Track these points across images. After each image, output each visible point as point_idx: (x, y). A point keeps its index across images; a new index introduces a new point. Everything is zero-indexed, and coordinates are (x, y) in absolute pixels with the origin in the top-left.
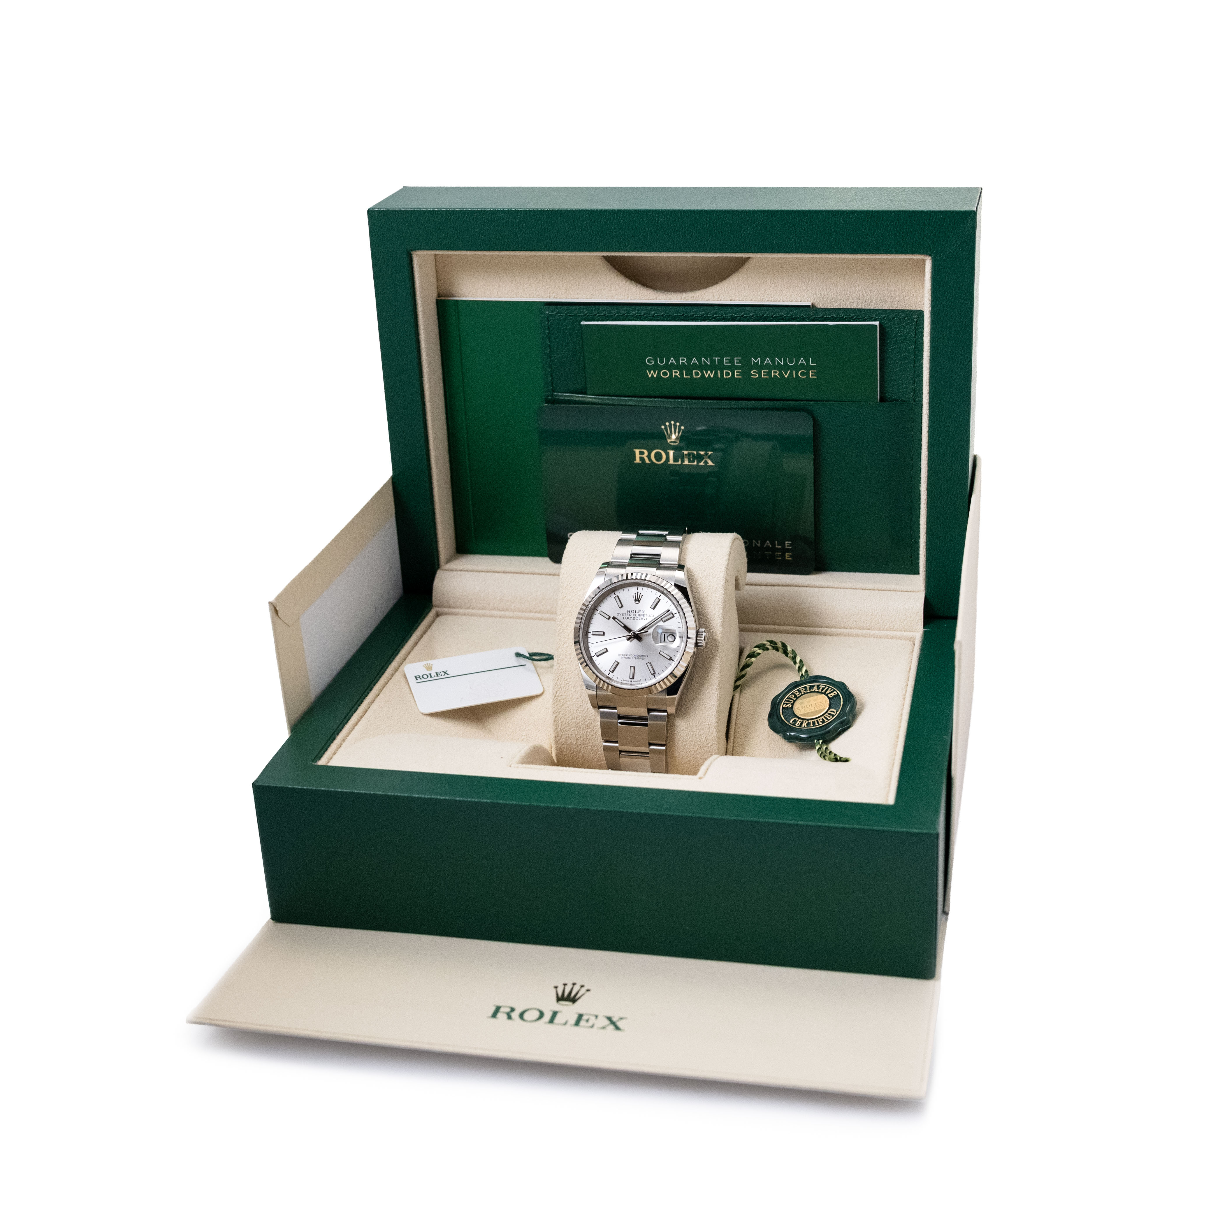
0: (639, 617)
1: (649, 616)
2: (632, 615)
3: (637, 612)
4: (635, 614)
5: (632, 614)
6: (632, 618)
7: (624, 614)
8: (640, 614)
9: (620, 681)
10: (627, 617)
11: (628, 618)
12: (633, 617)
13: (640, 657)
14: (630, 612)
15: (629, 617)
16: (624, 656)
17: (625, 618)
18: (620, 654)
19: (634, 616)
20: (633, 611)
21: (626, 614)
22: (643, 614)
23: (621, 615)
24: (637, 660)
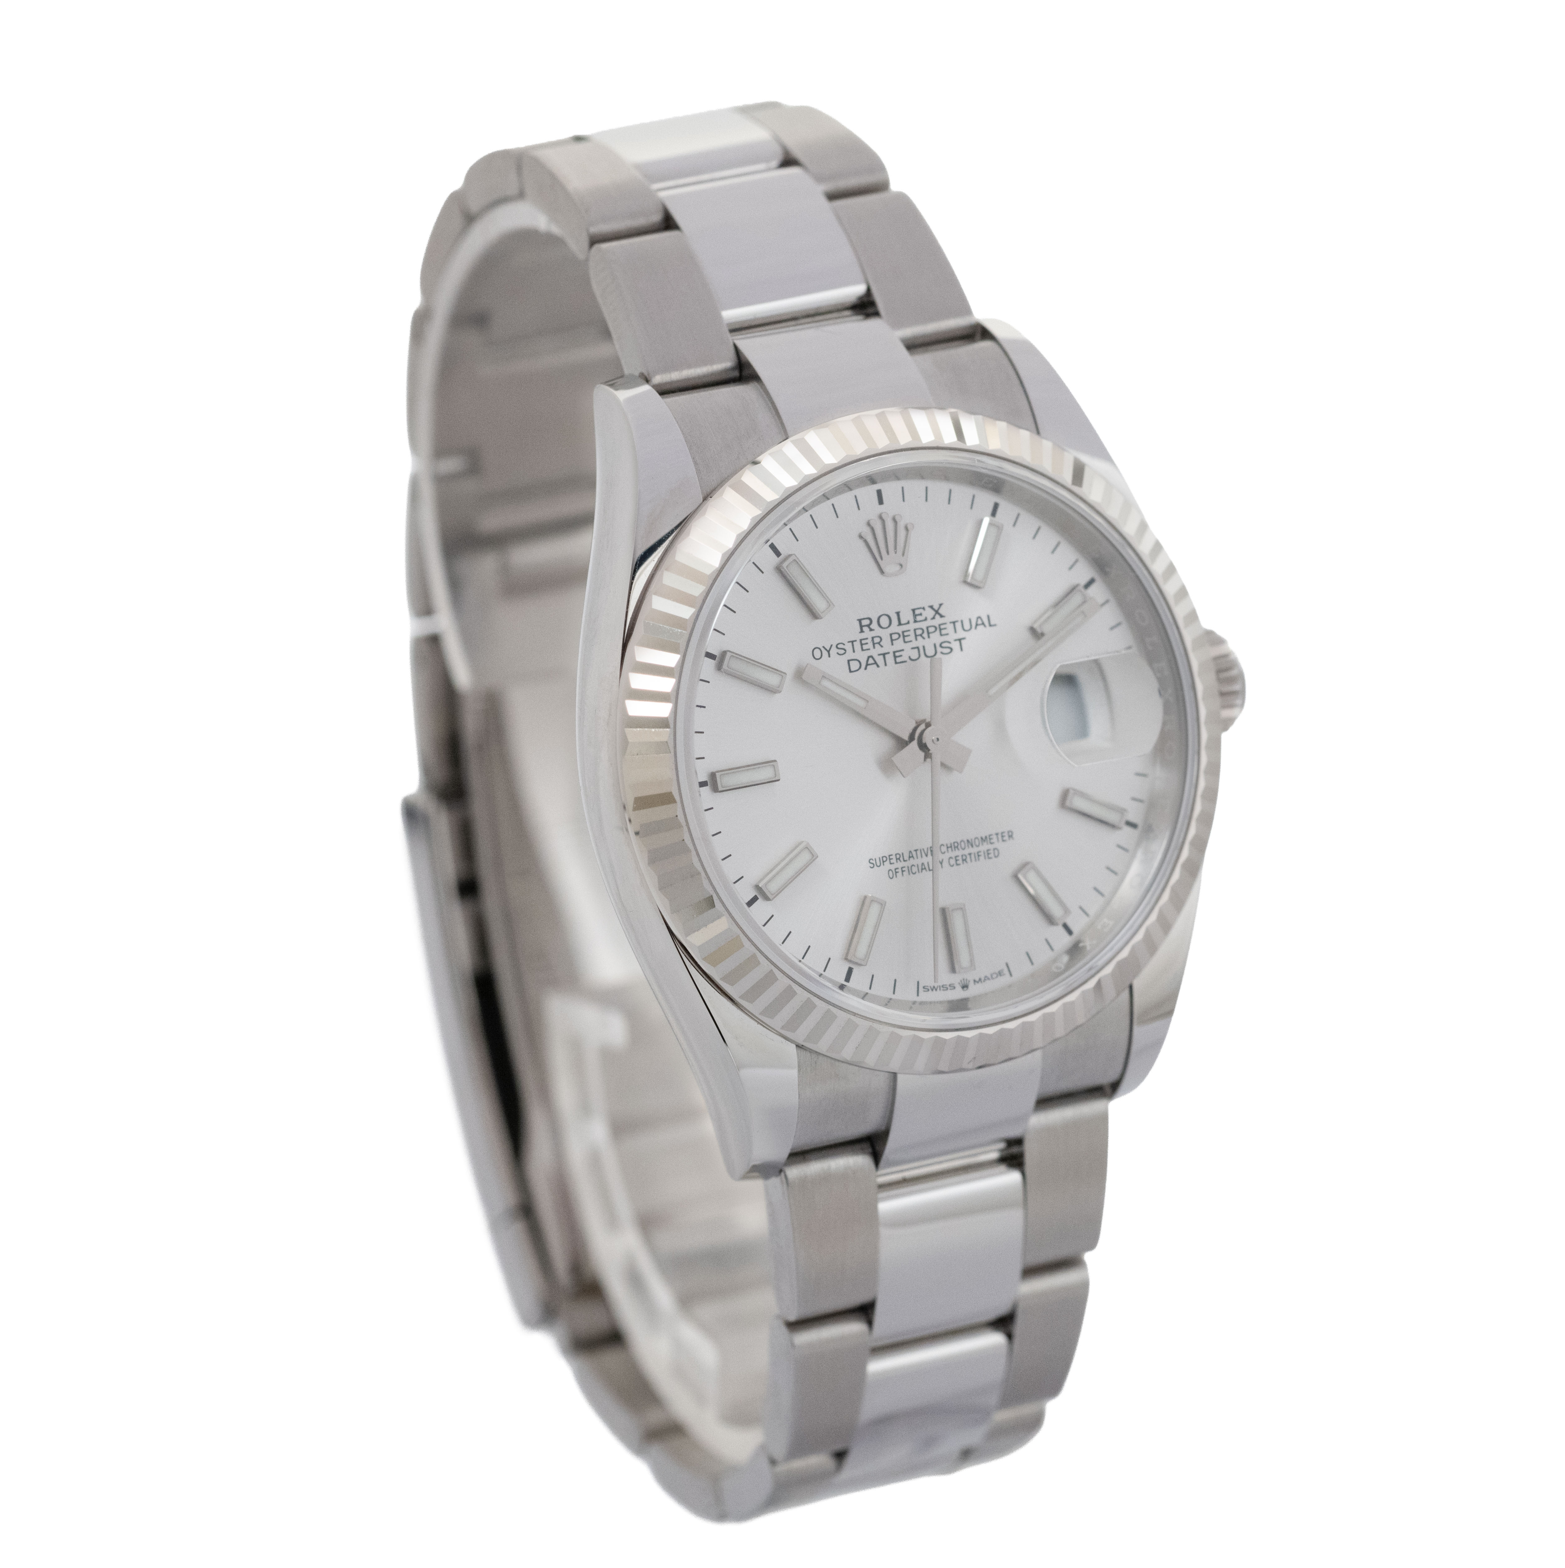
0: (920, 642)
1: (967, 626)
2: (886, 641)
3: (906, 616)
4: (900, 629)
5: (885, 634)
6: (890, 658)
7: (848, 647)
8: (923, 625)
9: (912, 997)
10: (863, 657)
11: (871, 662)
12: (895, 648)
13: (974, 850)
14: (874, 625)
15: (875, 652)
16: (900, 865)
17: (854, 665)
18: (877, 855)
19: (899, 644)
20: (884, 621)
21: (857, 645)
22: (938, 621)
23: (834, 651)
24: (963, 867)
